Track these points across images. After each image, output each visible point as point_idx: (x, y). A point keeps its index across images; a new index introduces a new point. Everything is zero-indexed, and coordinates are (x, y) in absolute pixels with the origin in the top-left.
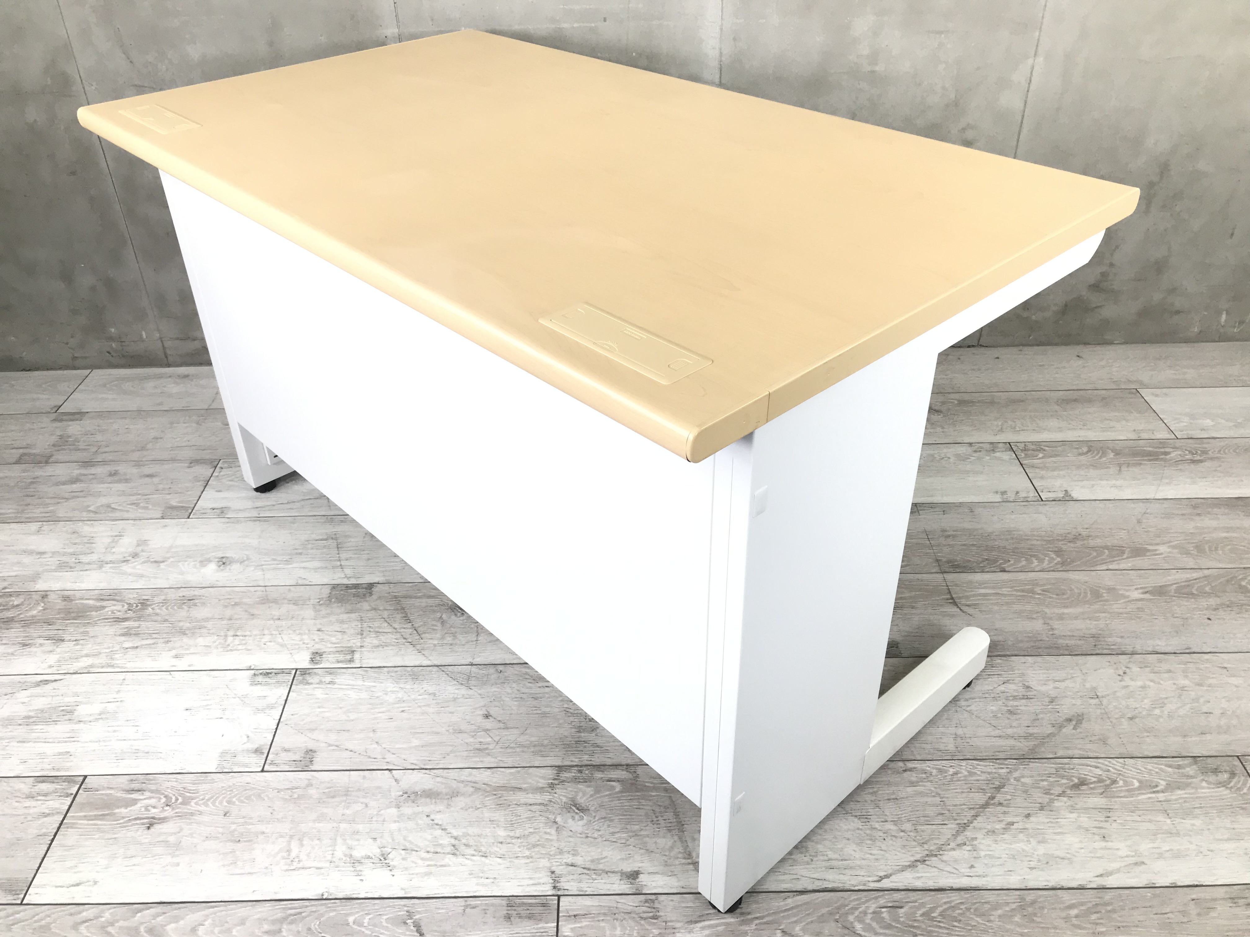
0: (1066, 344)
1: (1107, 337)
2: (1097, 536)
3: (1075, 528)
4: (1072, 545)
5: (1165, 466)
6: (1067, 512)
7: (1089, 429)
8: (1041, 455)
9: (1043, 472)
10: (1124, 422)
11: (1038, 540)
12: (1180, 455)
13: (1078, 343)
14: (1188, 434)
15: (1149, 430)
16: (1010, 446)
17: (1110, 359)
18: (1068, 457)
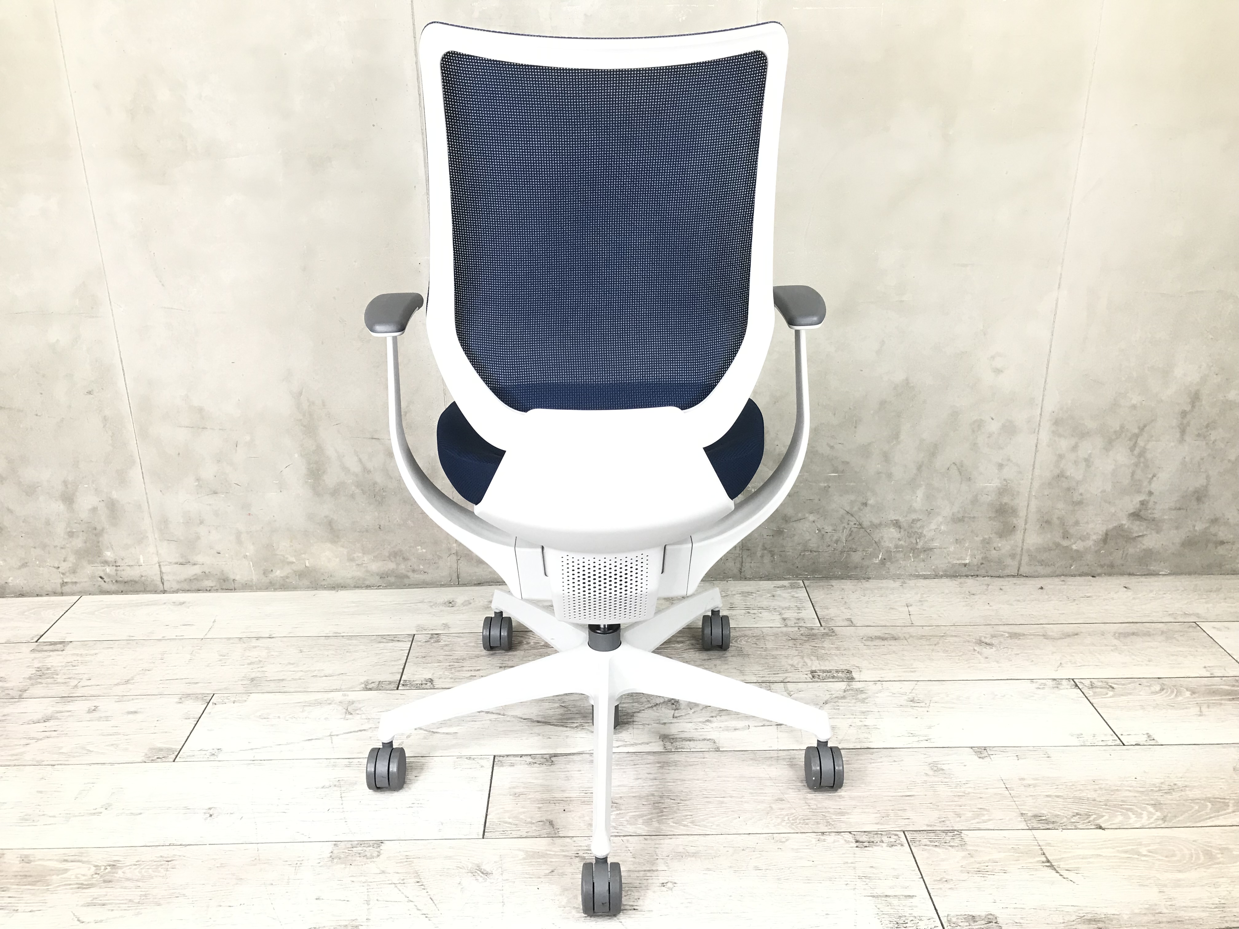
0: (1110, 575)
1: (1152, 568)
2: (1194, 787)
3: (1169, 777)
4: (1169, 797)
6: (1154, 758)
7: (1156, 665)
8: (1111, 693)
9: (1118, 713)
10: (1191, 658)
11: (1129, 791)
13: (1122, 574)
15: (1220, 667)
16: (1075, 683)
17: (1160, 590)
18: (1140, 695)
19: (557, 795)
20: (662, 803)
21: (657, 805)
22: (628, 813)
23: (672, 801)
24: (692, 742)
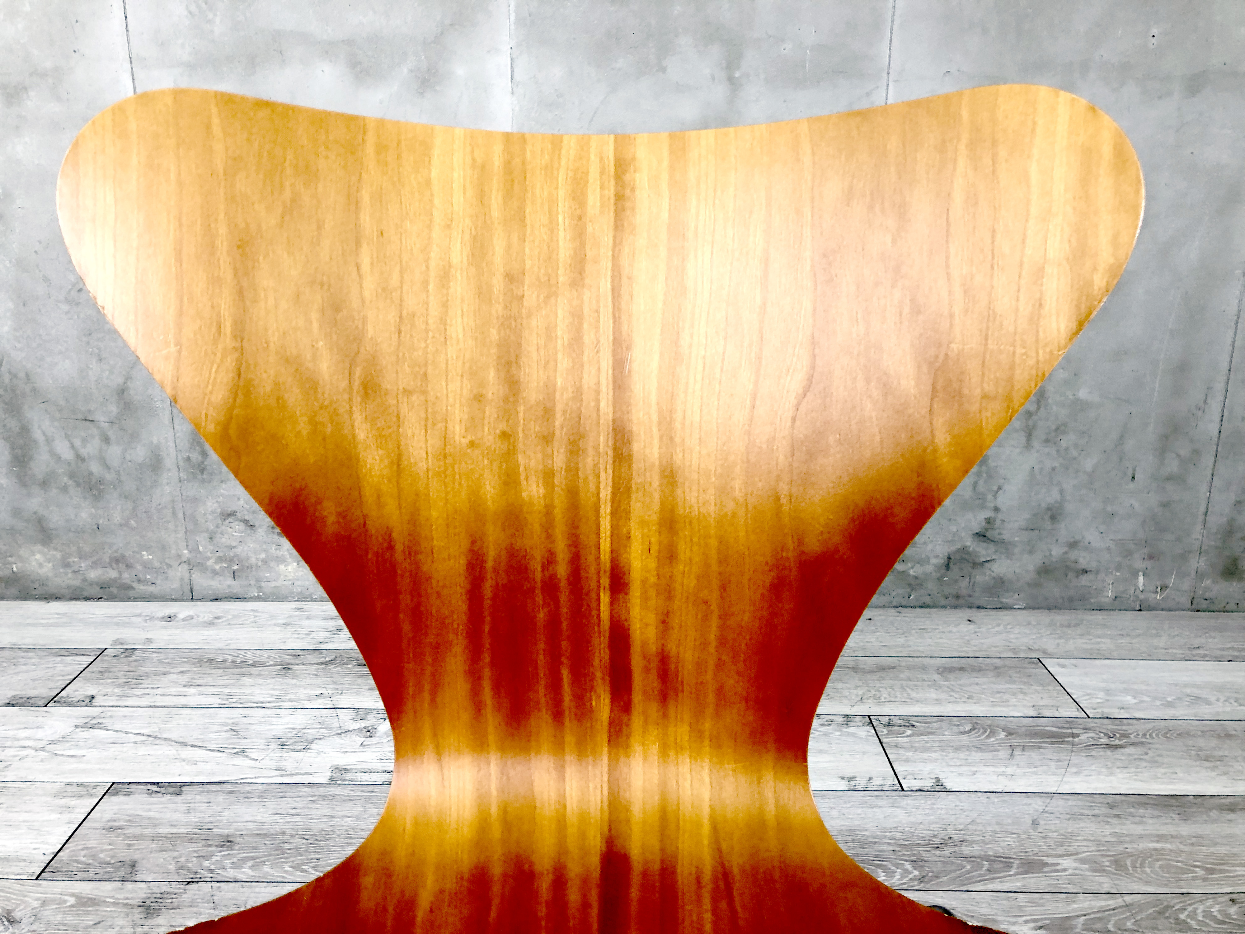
0: (956, 607)
1: (1004, 600)
2: (974, 842)
3: (945, 829)
4: (937, 852)
5: (1072, 751)
6: (935, 806)
7: (975, 703)
8: (909, 732)
9: (910, 754)
10: (1021, 696)
11: (890, 844)
12: (1092, 738)
13: (970, 607)
14: (1103, 712)
15: (1052, 706)
16: (870, 720)
17: (1008, 624)
18: (944, 735)
19: (160, 831)
20: (290, 843)
21: (282, 845)
22: (239, 854)
23: (304, 841)
24: (366, 774)
